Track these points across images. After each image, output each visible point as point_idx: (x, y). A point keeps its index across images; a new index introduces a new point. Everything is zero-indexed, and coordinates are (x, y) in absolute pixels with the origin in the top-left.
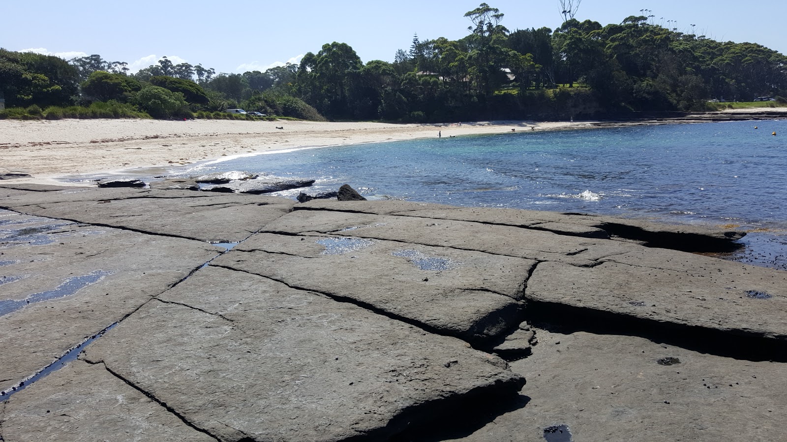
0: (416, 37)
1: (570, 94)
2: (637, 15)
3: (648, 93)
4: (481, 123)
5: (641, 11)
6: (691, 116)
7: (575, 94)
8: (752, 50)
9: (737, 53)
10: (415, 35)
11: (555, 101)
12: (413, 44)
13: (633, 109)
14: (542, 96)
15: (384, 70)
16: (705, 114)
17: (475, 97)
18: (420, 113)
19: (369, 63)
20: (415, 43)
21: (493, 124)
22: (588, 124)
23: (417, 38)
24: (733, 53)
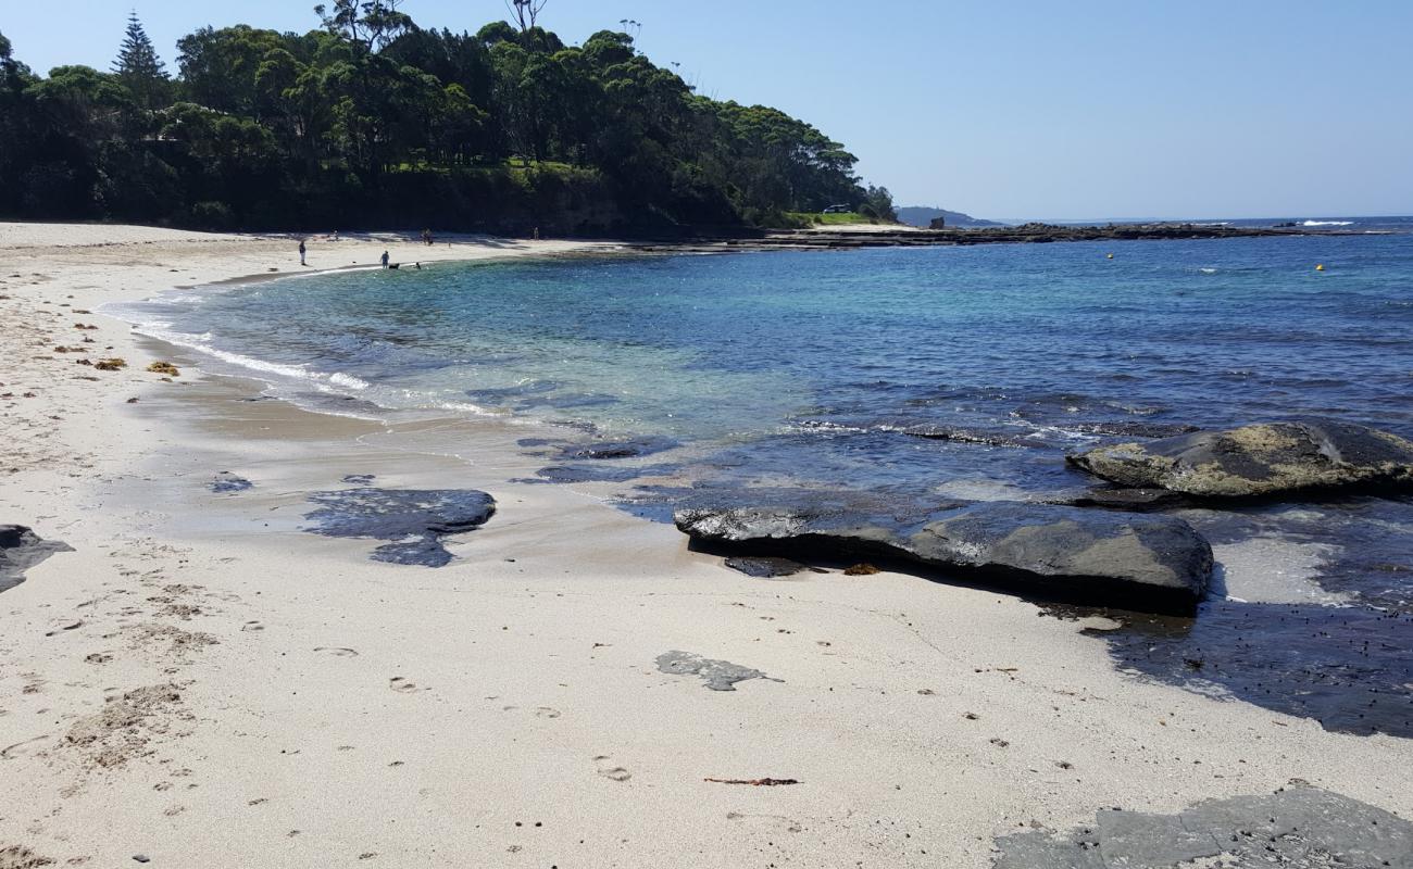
0: (134, 20)
1: (562, 182)
2: (616, 31)
3: (698, 188)
4: (384, 235)
5: (622, 22)
6: (774, 236)
7: (572, 181)
8: (776, 121)
9: (754, 124)
10: (132, 17)
11: (533, 194)
12: (128, 38)
13: (673, 220)
14: (505, 182)
15: (105, 92)
16: (794, 233)
17: (353, 174)
18: (218, 205)
19: (55, 73)
20: (132, 35)
21: (413, 240)
22: (616, 247)
23: (137, 23)
24: (748, 122)
